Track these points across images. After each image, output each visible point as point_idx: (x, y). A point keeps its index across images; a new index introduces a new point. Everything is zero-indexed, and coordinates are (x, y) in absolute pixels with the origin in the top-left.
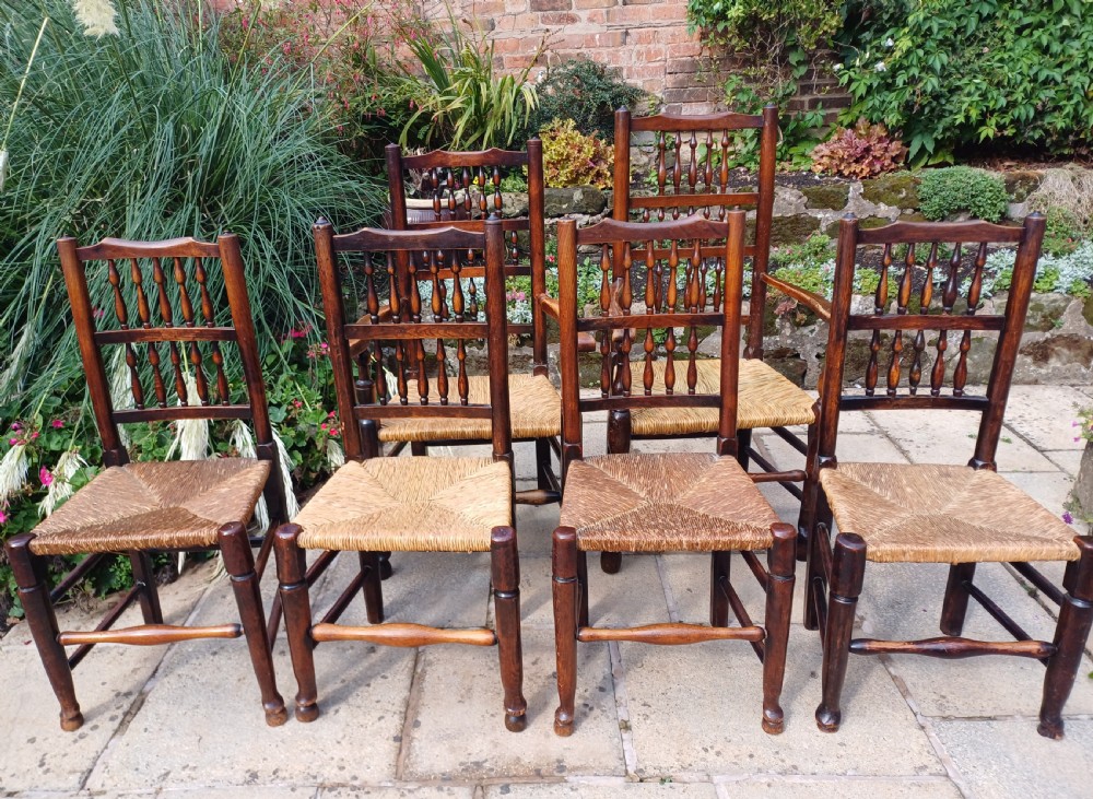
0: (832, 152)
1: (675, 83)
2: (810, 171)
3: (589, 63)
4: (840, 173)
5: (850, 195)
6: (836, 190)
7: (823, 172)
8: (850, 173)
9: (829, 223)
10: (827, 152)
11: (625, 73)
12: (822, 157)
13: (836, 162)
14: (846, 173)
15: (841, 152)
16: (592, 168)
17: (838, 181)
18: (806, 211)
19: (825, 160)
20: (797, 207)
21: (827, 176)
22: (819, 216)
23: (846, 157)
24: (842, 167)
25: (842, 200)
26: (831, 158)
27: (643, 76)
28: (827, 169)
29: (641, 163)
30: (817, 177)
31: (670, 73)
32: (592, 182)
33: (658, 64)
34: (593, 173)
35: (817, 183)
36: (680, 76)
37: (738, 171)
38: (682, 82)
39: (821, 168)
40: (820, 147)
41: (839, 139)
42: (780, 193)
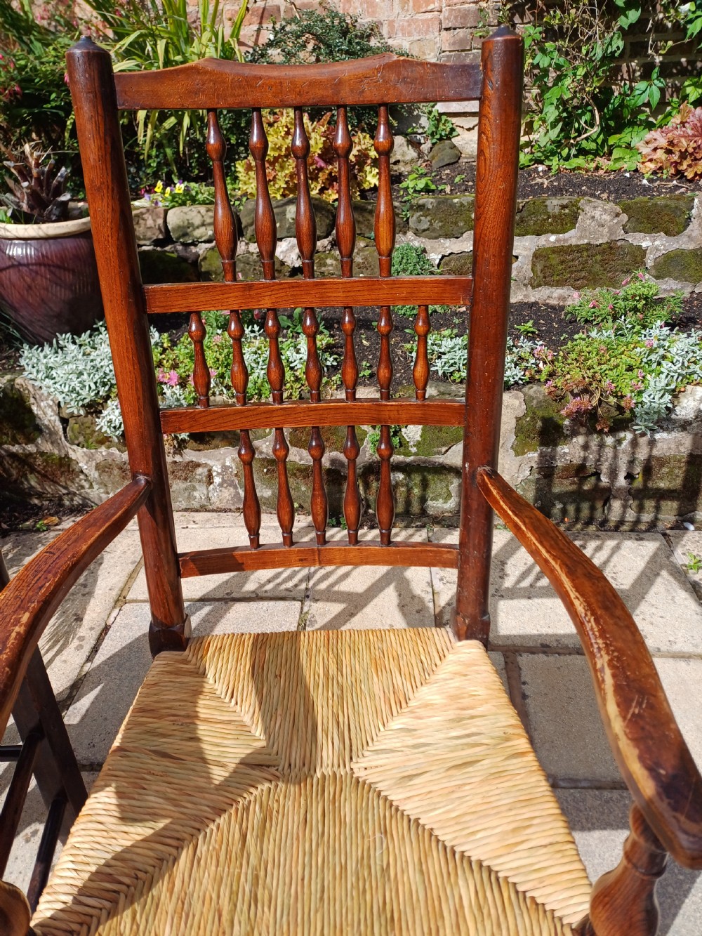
0: (671, 143)
1: (454, 43)
2: (636, 171)
3: (334, 15)
4: (680, 174)
5: (694, 212)
6: (673, 204)
7: (654, 173)
8: (696, 174)
9: (658, 254)
10: (663, 142)
11: (385, 31)
12: (655, 149)
13: (675, 158)
14: (689, 175)
15: (684, 142)
16: (321, 169)
17: (677, 187)
18: (625, 236)
19: (660, 154)
20: (611, 232)
21: (661, 179)
22: (644, 245)
23: (691, 150)
24: (684, 166)
25: (682, 220)
26: (669, 152)
27: (410, 34)
28: (661, 168)
29: (408, 158)
30: (645, 182)
31: (446, 29)
32: (322, 191)
33: (429, 15)
34: (322, 176)
35: (646, 190)
36: (461, 33)
37: (536, 170)
38: (462, 41)
39: (652, 166)
40: (655, 134)
41: (683, 124)
42: (587, 208)
